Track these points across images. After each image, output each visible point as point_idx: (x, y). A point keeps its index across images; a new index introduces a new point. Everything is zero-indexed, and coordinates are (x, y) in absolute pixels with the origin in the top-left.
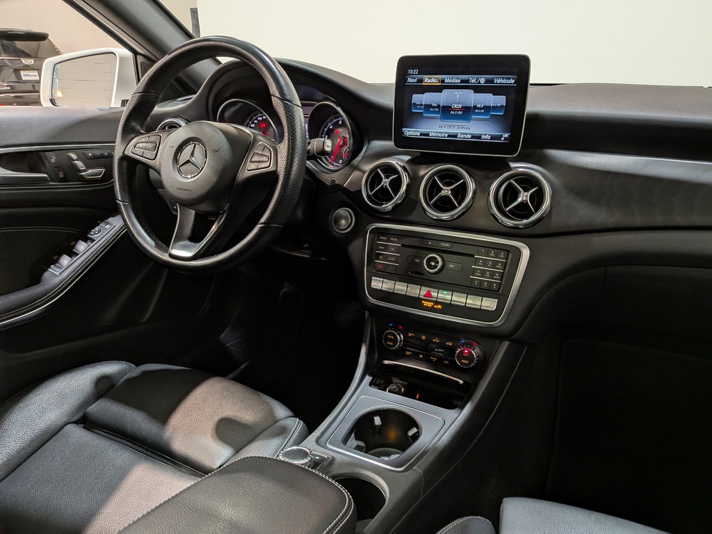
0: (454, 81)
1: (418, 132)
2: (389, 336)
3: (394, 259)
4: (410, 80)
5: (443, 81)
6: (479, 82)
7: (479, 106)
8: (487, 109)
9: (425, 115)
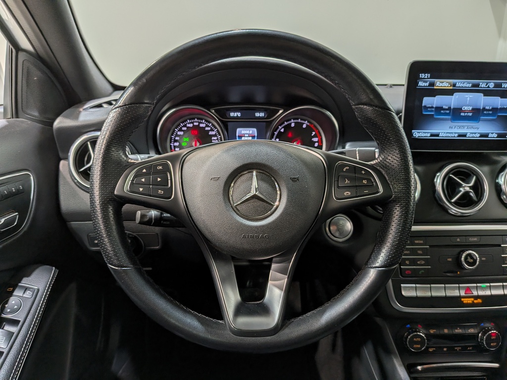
0: (465, 85)
1: (428, 133)
2: (415, 339)
3: (423, 262)
4: (421, 84)
5: (454, 85)
6: (489, 87)
7: (487, 108)
8: (495, 110)
9: (436, 117)
